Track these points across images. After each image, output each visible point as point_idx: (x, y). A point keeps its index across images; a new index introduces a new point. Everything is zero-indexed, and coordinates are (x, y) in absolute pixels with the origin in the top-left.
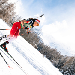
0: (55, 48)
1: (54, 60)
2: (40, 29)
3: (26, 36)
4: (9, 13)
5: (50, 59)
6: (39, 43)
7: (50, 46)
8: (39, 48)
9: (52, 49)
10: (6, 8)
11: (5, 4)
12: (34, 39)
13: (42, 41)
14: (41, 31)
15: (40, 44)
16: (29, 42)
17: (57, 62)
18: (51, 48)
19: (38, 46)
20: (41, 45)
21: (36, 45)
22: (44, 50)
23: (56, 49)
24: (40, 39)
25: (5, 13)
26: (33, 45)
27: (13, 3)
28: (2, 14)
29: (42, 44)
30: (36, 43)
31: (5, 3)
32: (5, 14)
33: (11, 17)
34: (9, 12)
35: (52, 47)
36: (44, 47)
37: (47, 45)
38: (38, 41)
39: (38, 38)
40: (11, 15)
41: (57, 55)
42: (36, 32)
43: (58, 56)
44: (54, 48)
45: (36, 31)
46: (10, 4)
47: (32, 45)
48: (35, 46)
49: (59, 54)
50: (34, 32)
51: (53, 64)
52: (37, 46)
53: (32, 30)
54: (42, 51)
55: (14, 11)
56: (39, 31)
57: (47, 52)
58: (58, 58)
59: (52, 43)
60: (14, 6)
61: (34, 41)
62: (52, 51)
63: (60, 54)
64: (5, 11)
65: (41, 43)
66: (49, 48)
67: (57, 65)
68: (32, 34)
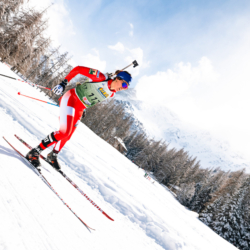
0: (181, 148)
1: (179, 186)
2: (130, 89)
4: (29, 44)
5: (166, 181)
6: (129, 133)
7: (167, 143)
8: (130, 150)
9: (172, 151)
10: (19, 27)
11: (12, 15)
12: (114, 121)
13: (140, 129)
14: (134, 94)
15: (132, 137)
16: (98, 134)
17: (189, 192)
18: (169, 149)
19: (126, 144)
20: (135, 141)
21: (120, 141)
22: (147, 154)
23: (185, 151)
24: (132, 122)
25: (16, 43)
26: (112, 141)
27: (38, 9)
28: (6, 46)
29: (141, 136)
30: (120, 136)
31: (13, 9)
32: (16, 47)
33: (35, 56)
34: (28, 39)
35: (172, 146)
36: (146, 147)
37: (156, 140)
38: (127, 128)
39: (127, 119)
40: (35, 50)
41: (189, 170)
42: (118, 101)
43: (193, 172)
44: (178, 149)
45: (119, 98)
46: (30, 13)
47: (109, 143)
48: (119, 145)
49: (193, 166)
50: (112, 100)
51: (177, 199)
52: (123, 145)
54: (141, 159)
55: (45, 35)
56: (126, 95)
57: (158, 162)
58: (194, 180)
59: (172, 134)
60: (43, 19)
61: (114, 130)
62: (174, 158)
63: (197, 166)
64: (14, 37)
65: (135, 133)
66: (163, 149)
67: (191, 199)
68: (105, 108)
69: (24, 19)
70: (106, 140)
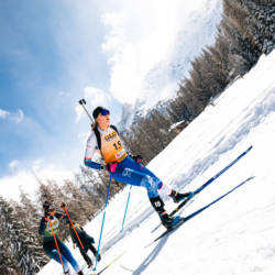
0: (190, 64)
1: (229, 71)
2: (123, 108)
4: (68, 201)
5: (222, 84)
6: (167, 116)
7: (183, 78)
8: (185, 118)
9: (192, 74)
12: (153, 130)
13: (165, 104)
14: (129, 106)
15: (171, 114)
16: (164, 148)
17: (238, 61)
18: (189, 77)
19: (178, 121)
20: (175, 111)
21: (174, 126)
22: (191, 100)
23: (193, 60)
24: (157, 112)
26: (173, 135)
27: (37, 187)
29: (173, 105)
30: (169, 126)
31: (35, 211)
33: (80, 197)
35: (187, 73)
36: (184, 101)
37: (178, 89)
38: (162, 118)
39: (152, 116)
40: (74, 196)
41: (213, 59)
43: (217, 54)
44: (191, 67)
45: (130, 122)
47: (174, 137)
48: (178, 127)
49: (211, 53)
50: (132, 128)
51: (242, 75)
52: (178, 123)
53: (125, 135)
54: (196, 107)
55: (61, 184)
57: (201, 90)
58: (225, 55)
59: (174, 72)
60: (46, 184)
61: (162, 131)
62: (199, 73)
63: (212, 49)
65: (168, 110)
66: (189, 83)
67: (245, 60)
68: (139, 136)
70: (171, 141)
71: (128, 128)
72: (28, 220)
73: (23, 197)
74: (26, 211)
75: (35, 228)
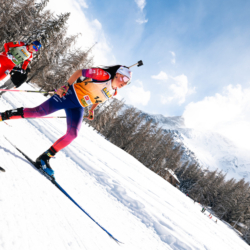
0: (241, 178)
1: (244, 223)
2: (178, 117)
3: (136, 145)
5: (228, 218)
6: (180, 164)
7: (223, 173)
8: (183, 182)
9: (230, 182)
10: (67, 67)
11: (61, 57)
12: (164, 152)
13: (192, 158)
14: (182, 123)
15: (184, 168)
16: (147, 166)
20: (188, 171)
21: (171, 172)
22: (203, 186)
23: (246, 181)
24: (182, 152)
26: (163, 174)
27: (84, 49)
28: (57, 86)
30: (171, 167)
31: (61, 53)
35: (231, 177)
36: (200, 179)
37: (211, 170)
38: (177, 159)
39: (177, 149)
42: (165, 131)
44: (238, 179)
45: (166, 127)
47: (160, 175)
48: (171, 177)
50: (160, 130)
51: (243, 238)
52: (175, 177)
53: (152, 124)
54: (196, 192)
56: (174, 124)
57: (216, 194)
59: (228, 162)
60: (88, 58)
61: (164, 161)
62: (233, 190)
64: (64, 77)
65: (187, 163)
66: (221, 179)
68: (153, 138)
69: (72, 60)
70: (156, 172)
71: (159, 126)
72: (51, 48)
73: (72, 39)
74: (59, 44)
75: (45, 57)
